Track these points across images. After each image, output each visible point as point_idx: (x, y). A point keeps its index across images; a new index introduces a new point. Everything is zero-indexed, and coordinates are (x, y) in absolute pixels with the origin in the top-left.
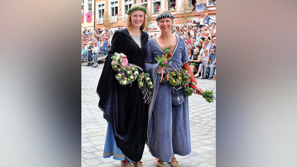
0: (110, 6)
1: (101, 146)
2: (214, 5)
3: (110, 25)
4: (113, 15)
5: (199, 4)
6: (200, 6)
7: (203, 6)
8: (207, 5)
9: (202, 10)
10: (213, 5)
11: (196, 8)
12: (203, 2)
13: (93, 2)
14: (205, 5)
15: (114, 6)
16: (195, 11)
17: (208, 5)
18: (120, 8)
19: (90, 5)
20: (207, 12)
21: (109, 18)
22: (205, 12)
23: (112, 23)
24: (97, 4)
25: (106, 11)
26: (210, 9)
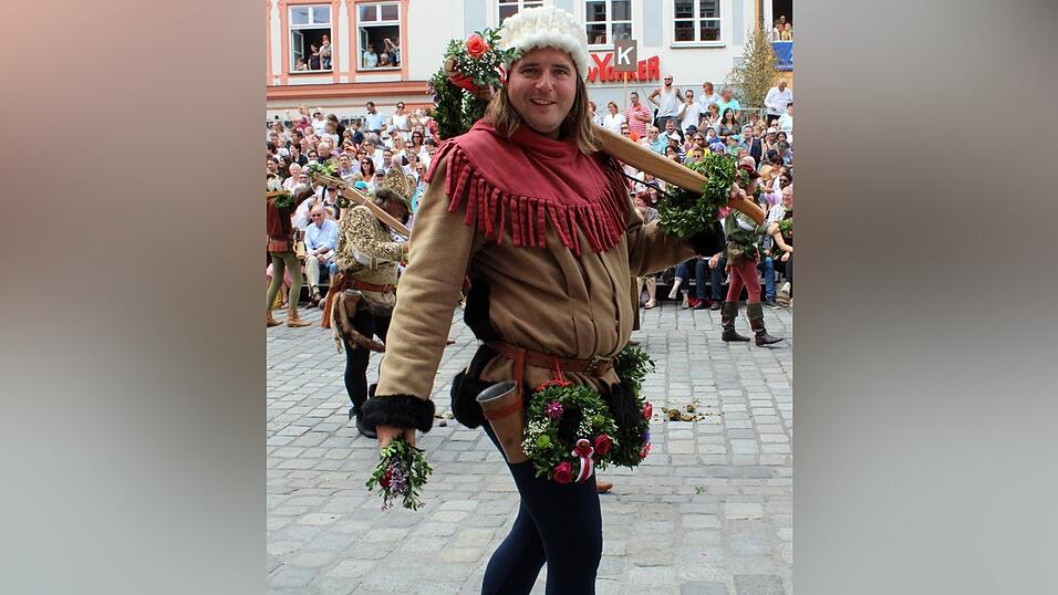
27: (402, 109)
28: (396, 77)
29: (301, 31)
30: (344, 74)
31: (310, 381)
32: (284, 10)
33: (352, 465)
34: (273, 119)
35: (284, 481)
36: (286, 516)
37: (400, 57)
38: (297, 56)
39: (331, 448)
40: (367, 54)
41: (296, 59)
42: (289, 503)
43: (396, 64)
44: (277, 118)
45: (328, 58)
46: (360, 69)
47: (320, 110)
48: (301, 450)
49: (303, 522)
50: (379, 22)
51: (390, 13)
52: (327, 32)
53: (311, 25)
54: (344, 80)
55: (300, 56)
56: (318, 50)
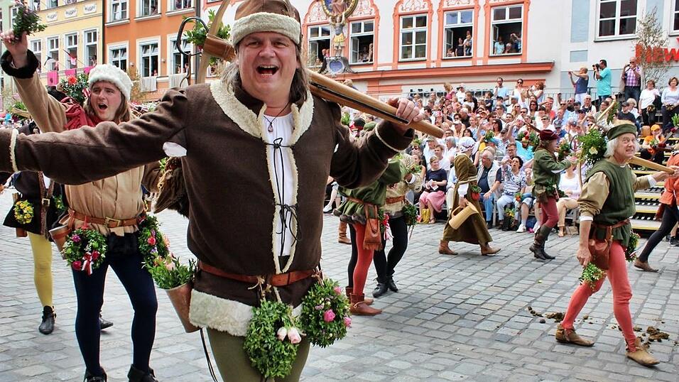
0: (140, 55)
1: (118, 371)
2: (364, 61)
3: (139, 96)
4: (147, 74)
5: (334, 58)
6: (335, 62)
7: (342, 62)
8: (349, 61)
9: (340, 72)
10: (362, 63)
11: (328, 66)
12: (342, 56)
13: (99, 43)
14: (346, 61)
15: (150, 53)
16: (325, 72)
17: (351, 62)
18: (163, 60)
19: (92, 49)
20: (349, 76)
21: (137, 80)
22: (345, 76)
23: (144, 93)
24: (109, 47)
25: (131, 64)
26: (355, 70)
27: (521, 84)
28: (517, 61)
29: (452, 29)
30: (480, 59)
31: (448, 277)
32: (442, 14)
33: (476, 341)
34: (430, 91)
35: (429, 345)
36: (431, 370)
37: (521, 46)
38: (448, 47)
39: (462, 327)
40: (497, 44)
41: (447, 49)
42: (432, 361)
43: (518, 50)
44: (432, 90)
45: (469, 47)
46: (491, 54)
47: (462, 85)
48: (440, 325)
49: (442, 377)
50: (508, 20)
51: (516, 13)
52: (470, 28)
53: (459, 24)
54: (480, 63)
55: (450, 47)
56: (463, 42)
